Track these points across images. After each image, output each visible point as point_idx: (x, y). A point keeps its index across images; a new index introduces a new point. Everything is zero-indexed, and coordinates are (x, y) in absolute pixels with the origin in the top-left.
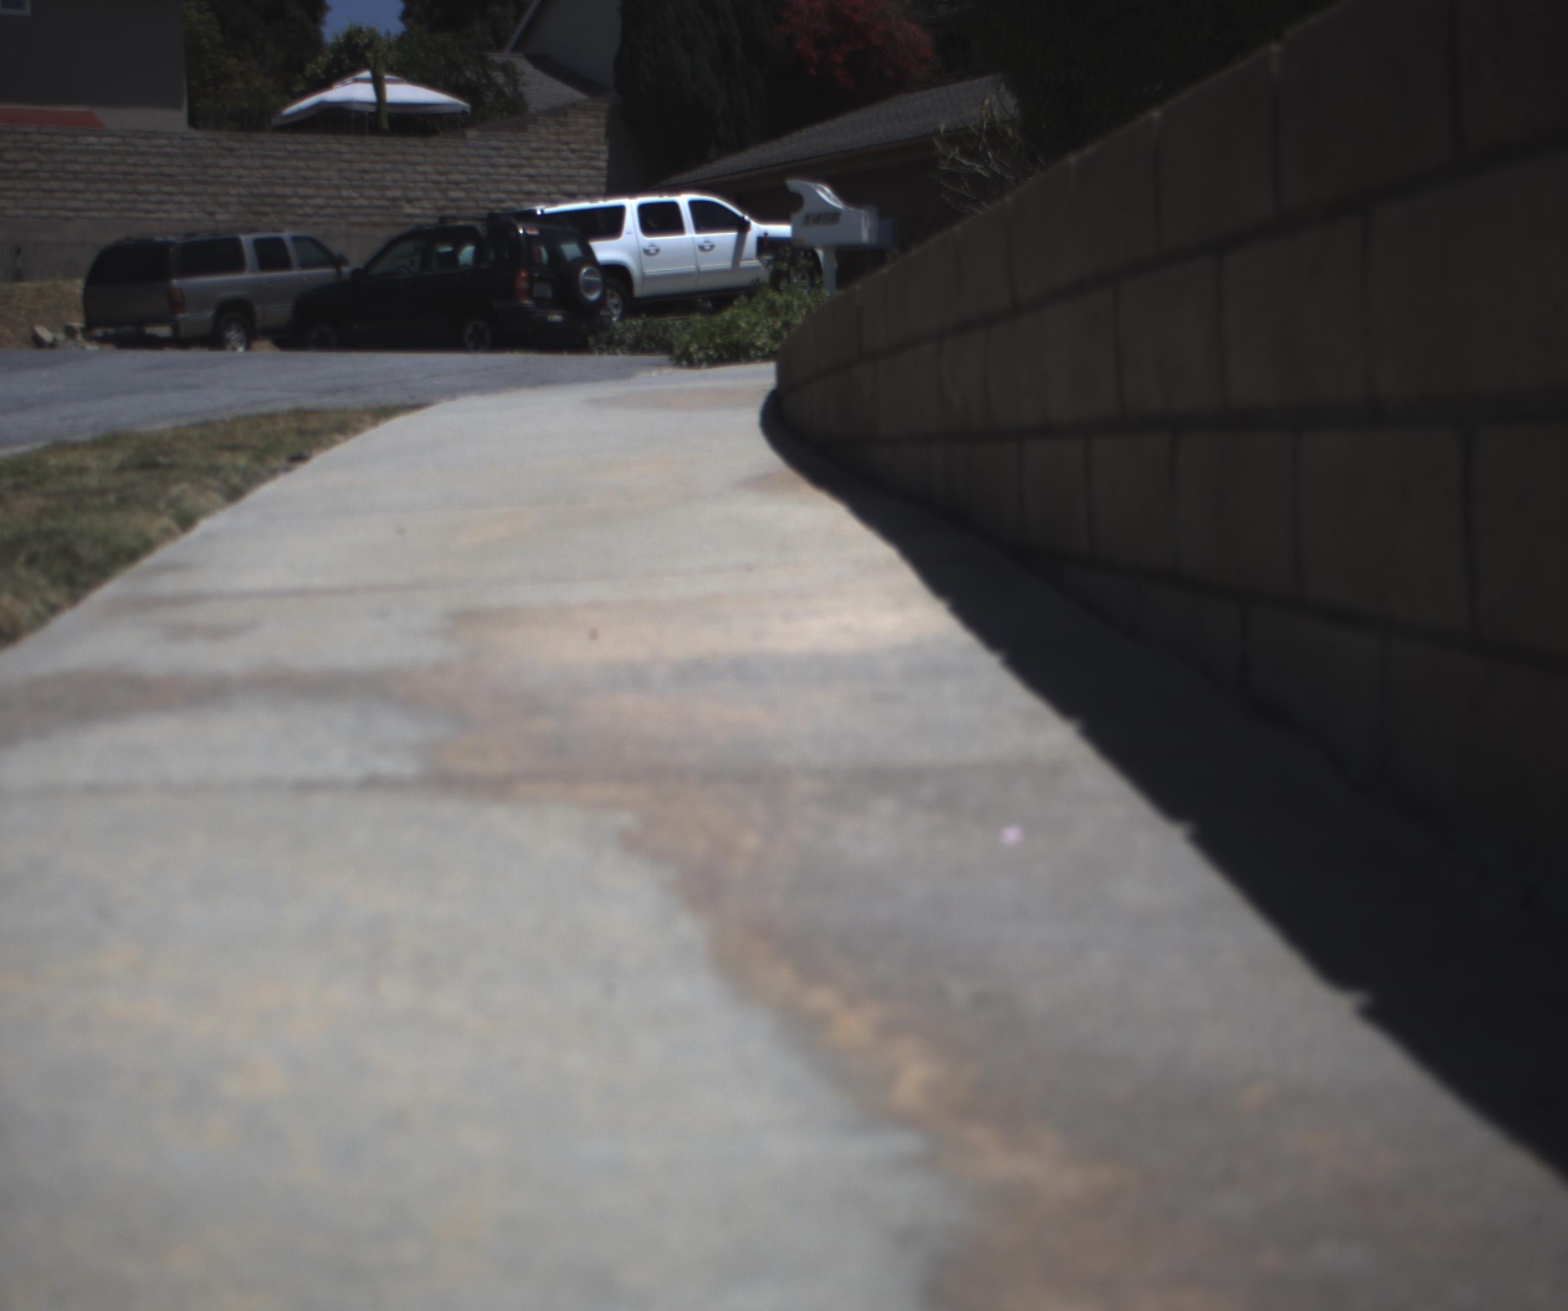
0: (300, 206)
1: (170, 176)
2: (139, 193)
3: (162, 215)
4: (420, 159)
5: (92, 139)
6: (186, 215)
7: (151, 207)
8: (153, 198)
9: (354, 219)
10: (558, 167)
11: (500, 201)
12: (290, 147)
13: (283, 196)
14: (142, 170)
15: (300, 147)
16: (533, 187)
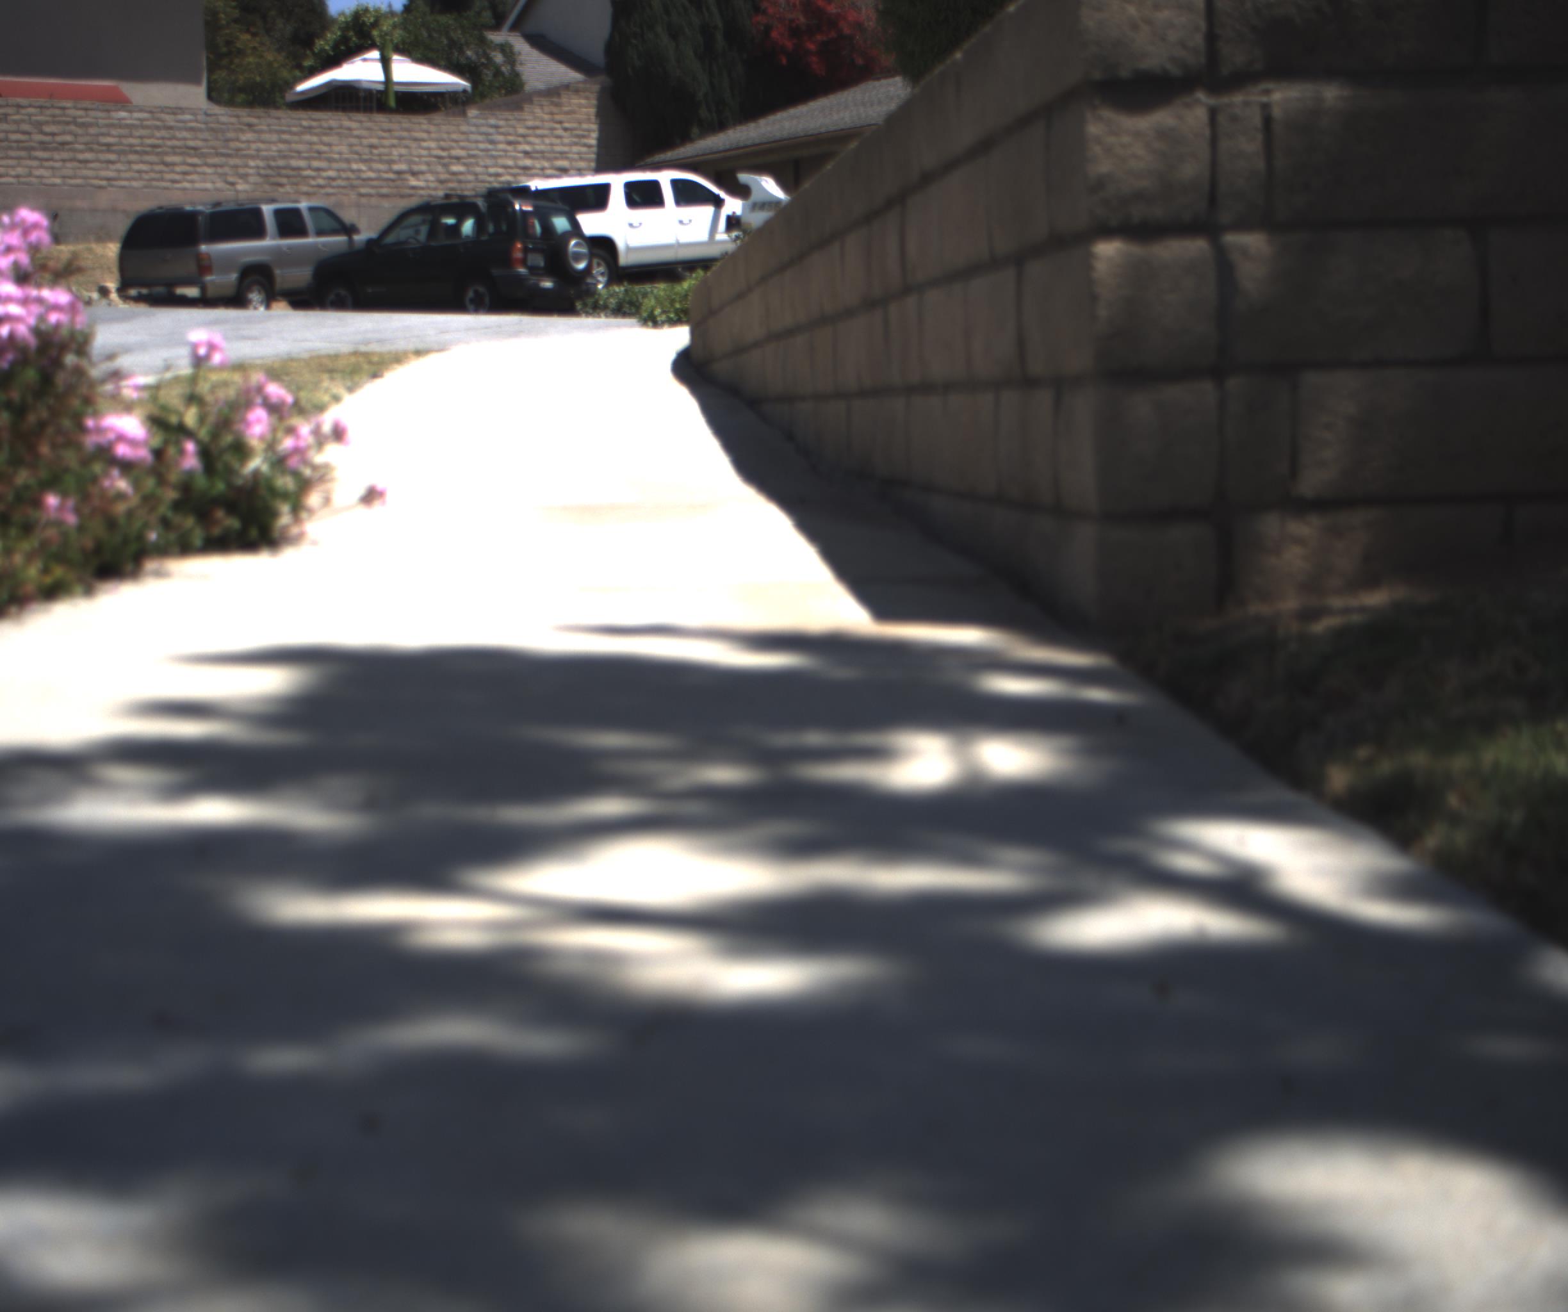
0: (314, 178)
1: (195, 149)
2: (166, 164)
3: (186, 185)
4: (424, 135)
5: (123, 114)
6: (209, 186)
7: (177, 177)
8: (178, 169)
9: (363, 191)
10: (552, 145)
11: (498, 175)
12: (305, 123)
13: (299, 169)
14: (169, 143)
15: (314, 124)
16: (528, 162)
